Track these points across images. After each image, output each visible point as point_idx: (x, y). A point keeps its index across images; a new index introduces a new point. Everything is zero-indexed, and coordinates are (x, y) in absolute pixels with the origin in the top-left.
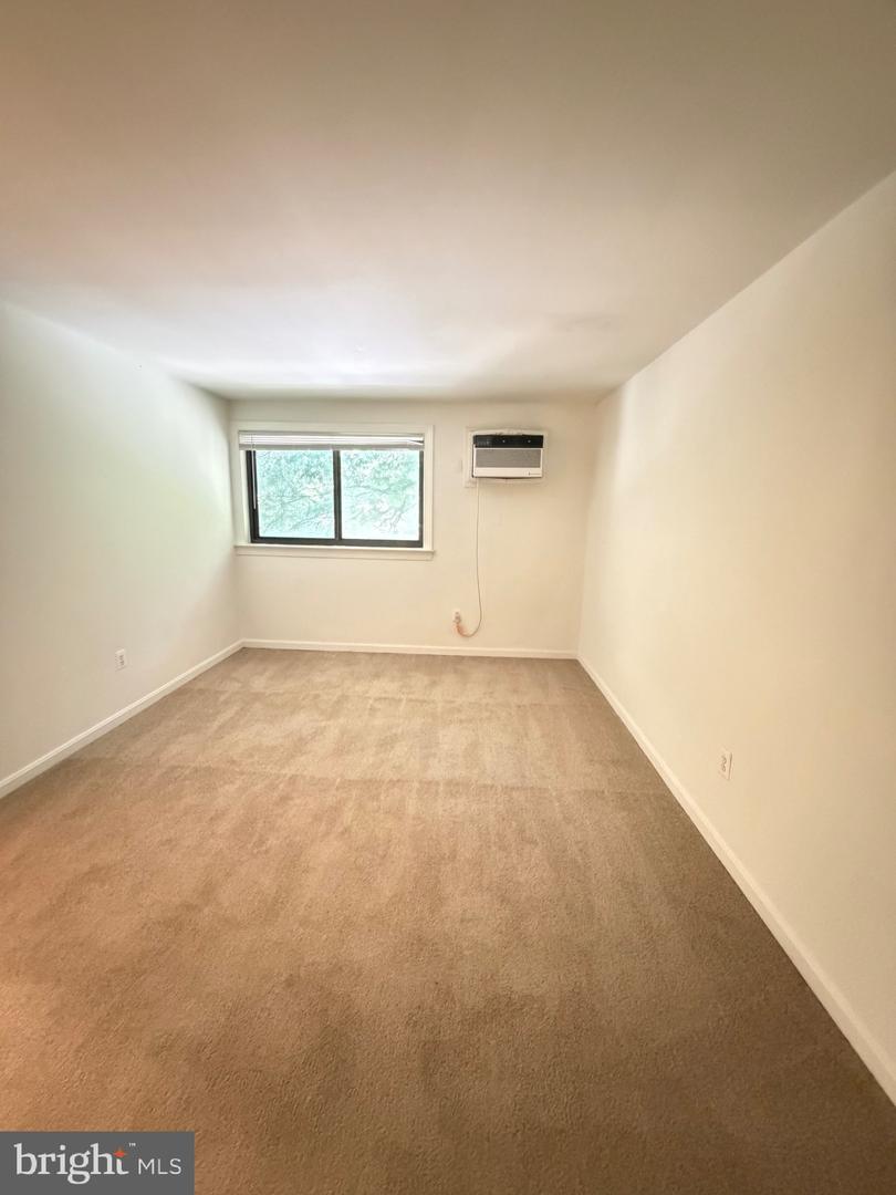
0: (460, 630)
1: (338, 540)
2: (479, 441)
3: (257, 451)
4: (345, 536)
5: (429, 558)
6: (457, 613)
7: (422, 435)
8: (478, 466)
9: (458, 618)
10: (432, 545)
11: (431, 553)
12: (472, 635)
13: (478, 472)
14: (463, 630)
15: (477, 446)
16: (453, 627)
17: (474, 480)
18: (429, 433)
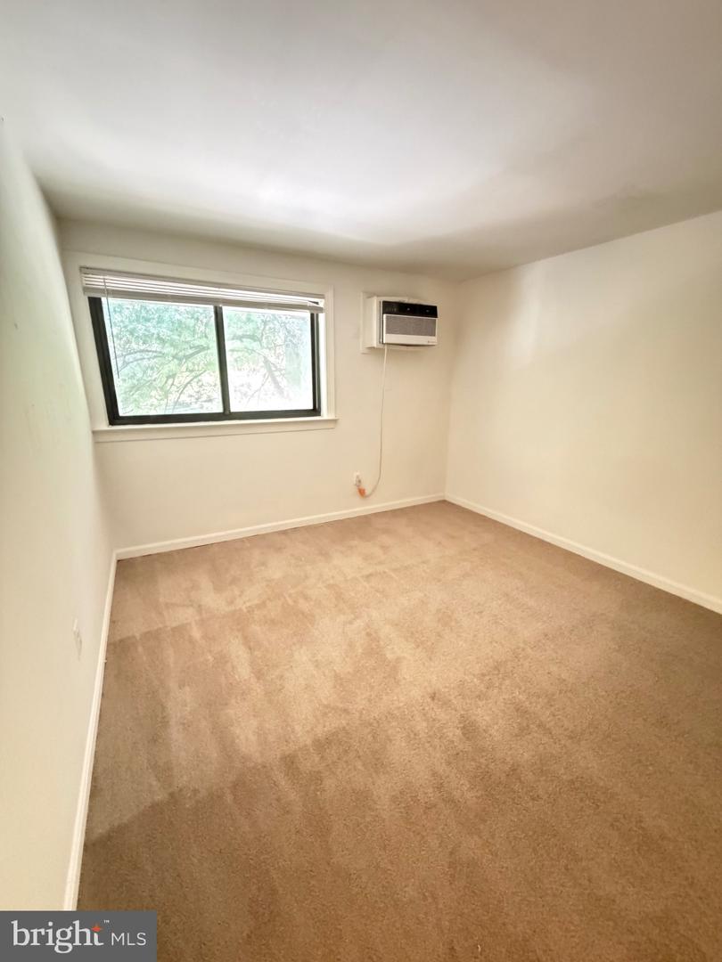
0: (362, 492)
1: (226, 415)
2: (388, 307)
3: (104, 300)
4: (234, 408)
5: (332, 426)
6: (358, 477)
7: (321, 296)
8: (387, 332)
9: (360, 481)
10: (336, 413)
11: (335, 421)
12: (370, 495)
13: (388, 338)
14: (364, 490)
15: (387, 313)
16: (355, 490)
17: (381, 346)
18: (329, 295)
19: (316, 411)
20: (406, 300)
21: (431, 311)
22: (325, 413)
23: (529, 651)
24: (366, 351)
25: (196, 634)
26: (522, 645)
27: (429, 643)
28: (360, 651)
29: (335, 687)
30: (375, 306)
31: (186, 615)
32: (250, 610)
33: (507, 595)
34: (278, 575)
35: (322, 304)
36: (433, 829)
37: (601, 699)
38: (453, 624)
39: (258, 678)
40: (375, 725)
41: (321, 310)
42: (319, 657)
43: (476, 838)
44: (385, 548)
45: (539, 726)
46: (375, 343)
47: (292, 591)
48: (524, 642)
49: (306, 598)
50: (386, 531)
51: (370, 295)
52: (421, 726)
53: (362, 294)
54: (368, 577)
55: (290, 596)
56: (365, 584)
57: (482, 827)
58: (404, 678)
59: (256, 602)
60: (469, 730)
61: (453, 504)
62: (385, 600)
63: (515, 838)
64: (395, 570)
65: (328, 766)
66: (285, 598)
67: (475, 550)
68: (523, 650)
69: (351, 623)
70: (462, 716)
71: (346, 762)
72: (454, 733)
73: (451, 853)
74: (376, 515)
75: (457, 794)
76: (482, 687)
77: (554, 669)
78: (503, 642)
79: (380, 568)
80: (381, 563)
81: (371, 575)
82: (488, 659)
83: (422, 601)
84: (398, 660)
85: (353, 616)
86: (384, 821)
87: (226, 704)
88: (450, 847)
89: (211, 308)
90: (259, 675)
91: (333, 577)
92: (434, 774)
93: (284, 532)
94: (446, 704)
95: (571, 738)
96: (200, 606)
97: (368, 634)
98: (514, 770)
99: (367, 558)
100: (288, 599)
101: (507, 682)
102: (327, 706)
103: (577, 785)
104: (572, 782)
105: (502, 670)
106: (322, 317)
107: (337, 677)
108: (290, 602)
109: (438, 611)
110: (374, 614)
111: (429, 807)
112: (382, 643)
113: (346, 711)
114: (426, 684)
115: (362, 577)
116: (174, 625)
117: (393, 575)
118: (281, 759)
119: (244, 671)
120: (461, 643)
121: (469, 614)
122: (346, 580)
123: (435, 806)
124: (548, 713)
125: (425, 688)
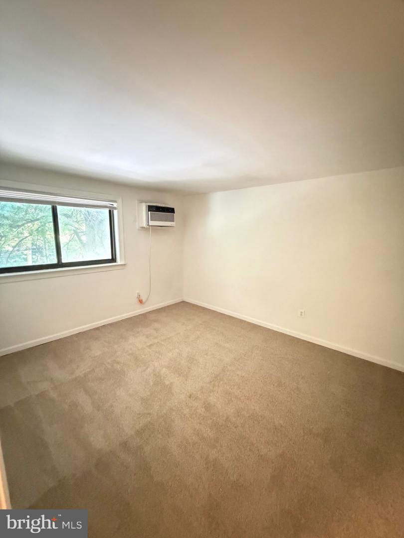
0: (141, 302)
1: (60, 265)
2: (151, 208)
4: (64, 261)
5: (121, 267)
6: (138, 293)
7: (115, 202)
8: (151, 220)
9: (139, 296)
10: (125, 261)
11: (124, 265)
12: (145, 302)
13: (152, 223)
14: (142, 300)
15: (150, 211)
16: (137, 300)
17: (148, 226)
18: (120, 201)
19: (113, 260)
20: (159, 205)
21: (171, 210)
22: (119, 261)
23: (229, 367)
24: (140, 228)
25: (53, 395)
26: (226, 365)
27: (185, 373)
28: (152, 384)
29: (142, 404)
30: (144, 207)
31: (44, 386)
32: (86, 375)
33: (217, 344)
34: (98, 353)
35: (115, 205)
36: (197, 452)
37: (258, 381)
38: (195, 361)
39: (98, 410)
40: (165, 416)
41: (115, 208)
42: (130, 391)
43: (215, 450)
44: (156, 330)
45: (235, 398)
46: (145, 225)
47: (109, 361)
48: (227, 364)
49: (118, 363)
50: (155, 321)
51: (141, 202)
52: (186, 411)
53: (136, 201)
54: (150, 346)
55: (108, 363)
56: (149, 350)
57: (217, 445)
58: (176, 392)
59: (88, 370)
60: (208, 407)
61: (188, 303)
62: (160, 356)
63: (230, 445)
64: (164, 340)
65: (145, 441)
66: (105, 365)
67: (201, 324)
68: (227, 367)
69: (144, 371)
70: (204, 402)
71: (153, 437)
72: (201, 411)
73: (206, 460)
74: (150, 312)
75: (205, 435)
76: (211, 388)
77: (239, 373)
78: (218, 365)
79: (156, 341)
80: (156, 338)
81: (151, 345)
82: (212, 374)
83: (179, 354)
84: (172, 384)
85: (145, 368)
86: (175, 456)
87: (82, 427)
88: (205, 456)
89: (50, 207)
90: (98, 408)
91: (131, 349)
92: (195, 429)
93: (98, 329)
94: (196, 398)
95: (248, 399)
96: (52, 379)
97: (155, 375)
98: (228, 418)
99: (147, 337)
100: (107, 365)
101: (221, 383)
102: (139, 414)
103: (252, 417)
104: (249, 417)
105: (219, 378)
106: (115, 212)
107: (142, 399)
108: (109, 366)
109: (188, 356)
110: (156, 364)
111: (194, 444)
112: (162, 378)
113: (149, 414)
114: (186, 392)
115: (147, 346)
116: (37, 393)
117: (163, 343)
118: (120, 445)
119: (89, 408)
120: (200, 370)
121: (202, 356)
122: (138, 350)
123: (197, 442)
124: (238, 391)
125: (186, 394)
